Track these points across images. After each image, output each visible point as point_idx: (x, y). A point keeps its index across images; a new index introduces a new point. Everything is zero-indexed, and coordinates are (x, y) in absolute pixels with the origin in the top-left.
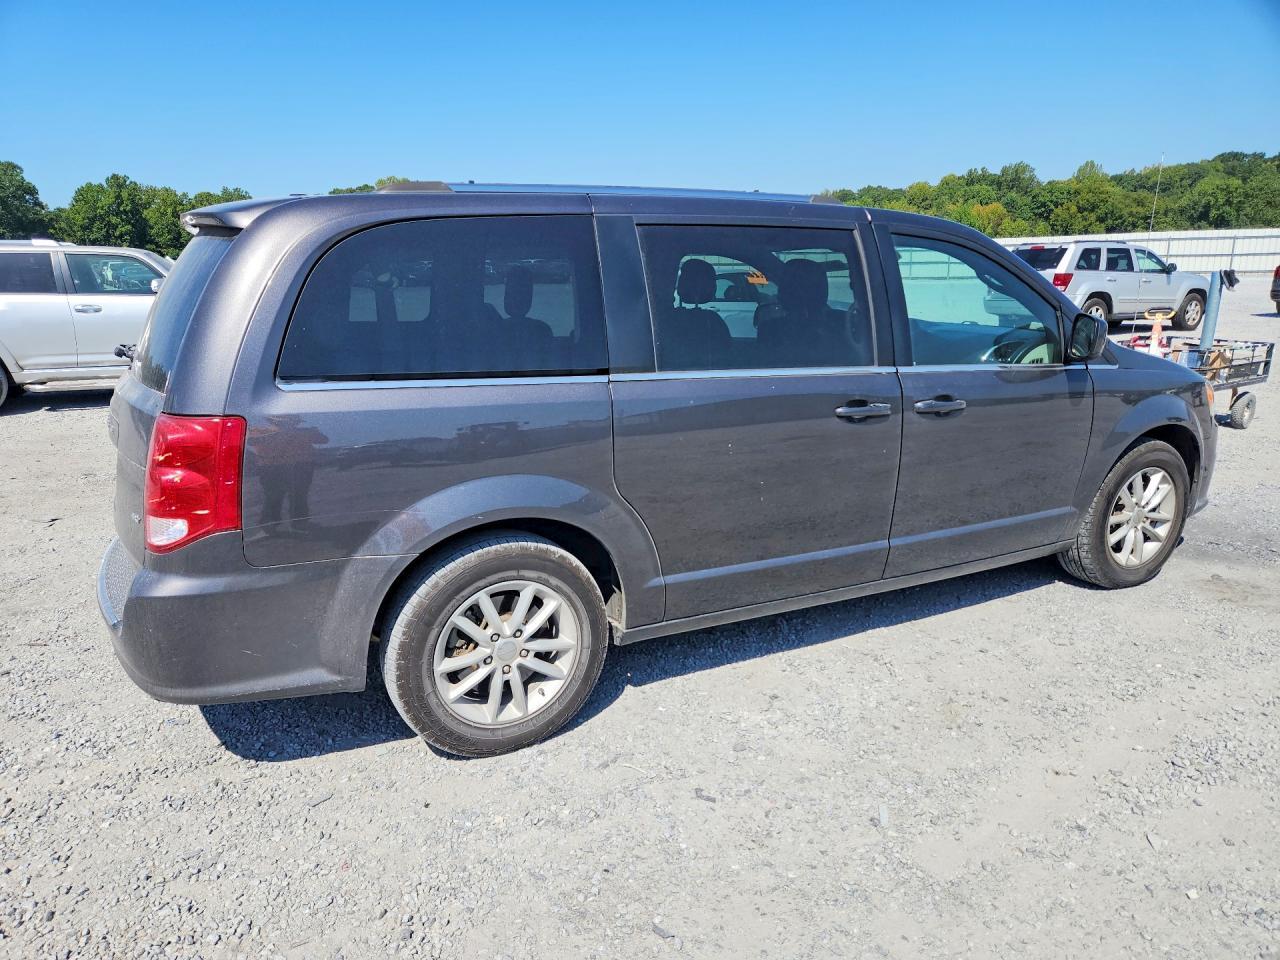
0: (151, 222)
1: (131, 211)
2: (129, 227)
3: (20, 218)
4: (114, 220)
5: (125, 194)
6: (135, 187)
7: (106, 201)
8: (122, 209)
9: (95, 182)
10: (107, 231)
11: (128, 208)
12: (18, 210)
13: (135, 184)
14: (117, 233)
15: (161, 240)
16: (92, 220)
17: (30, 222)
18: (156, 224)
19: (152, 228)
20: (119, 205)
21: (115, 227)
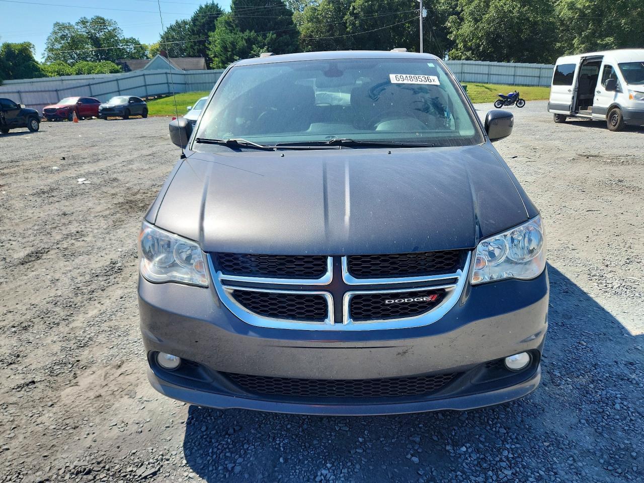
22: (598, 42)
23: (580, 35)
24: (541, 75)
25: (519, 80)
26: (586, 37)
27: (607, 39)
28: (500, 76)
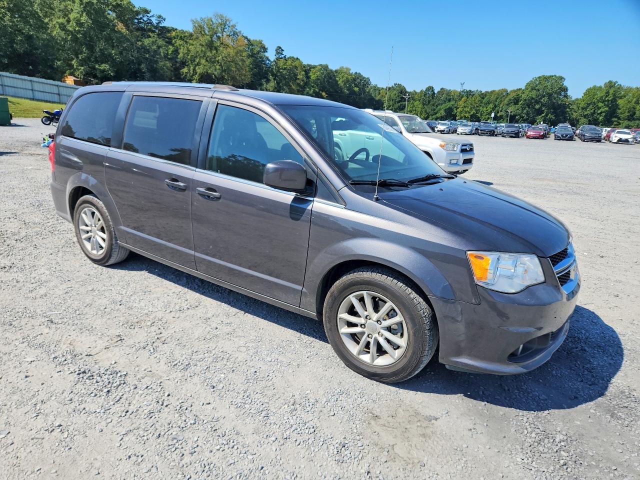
0: (620, 107)
1: (612, 100)
2: (607, 109)
3: (554, 103)
4: (600, 105)
5: (611, 91)
6: (620, 87)
7: (600, 94)
8: (607, 99)
9: (598, 85)
10: (594, 111)
11: (610, 99)
12: (555, 99)
13: (621, 85)
14: (599, 112)
15: (622, 116)
16: (589, 105)
17: (558, 105)
18: (623, 107)
19: (620, 109)
20: (607, 96)
21: (599, 108)
22: (97, 66)
23: (78, 57)
24: (60, 93)
25: (38, 95)
26: (83, 60)
27: (103, 65)
28: (16, 89)
